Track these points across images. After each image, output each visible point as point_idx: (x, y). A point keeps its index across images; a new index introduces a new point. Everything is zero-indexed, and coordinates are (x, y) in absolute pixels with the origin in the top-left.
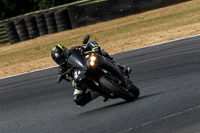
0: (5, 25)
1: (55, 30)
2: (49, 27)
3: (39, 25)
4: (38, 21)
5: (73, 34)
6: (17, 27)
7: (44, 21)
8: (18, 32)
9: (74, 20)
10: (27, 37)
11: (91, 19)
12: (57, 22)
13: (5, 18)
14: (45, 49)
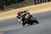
1: (46, 2)
2: (44, 1)
3: (42, 0)
5: (50, 3)
8: (36, 2)
10: (39, 3)
14: (43, 7)
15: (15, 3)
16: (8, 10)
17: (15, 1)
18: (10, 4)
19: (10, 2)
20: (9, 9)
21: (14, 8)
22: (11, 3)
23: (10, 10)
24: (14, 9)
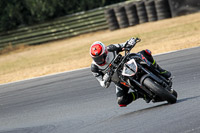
0: (105, 12)
1: (156, 19)
2: (150, 16)
3: (139, 13)
4: (138, 9)
5: (173, 23)
6: (117, 14)
7: (144, 9)
8: (119, 19)
9: (175, 9)
10: (127, 24)
11: (191, 9)
12: (158, 11)
13: (105, 5)
14: (144, 37)
15: (36, 22)
16: (9, 51)
17: (36, 16)
18: (15, 27)
19: (15, 19)
20: (11, 47)
21: (30, 45)
22: (18, 24)
23: (15, 49)
24: (32, 47)
